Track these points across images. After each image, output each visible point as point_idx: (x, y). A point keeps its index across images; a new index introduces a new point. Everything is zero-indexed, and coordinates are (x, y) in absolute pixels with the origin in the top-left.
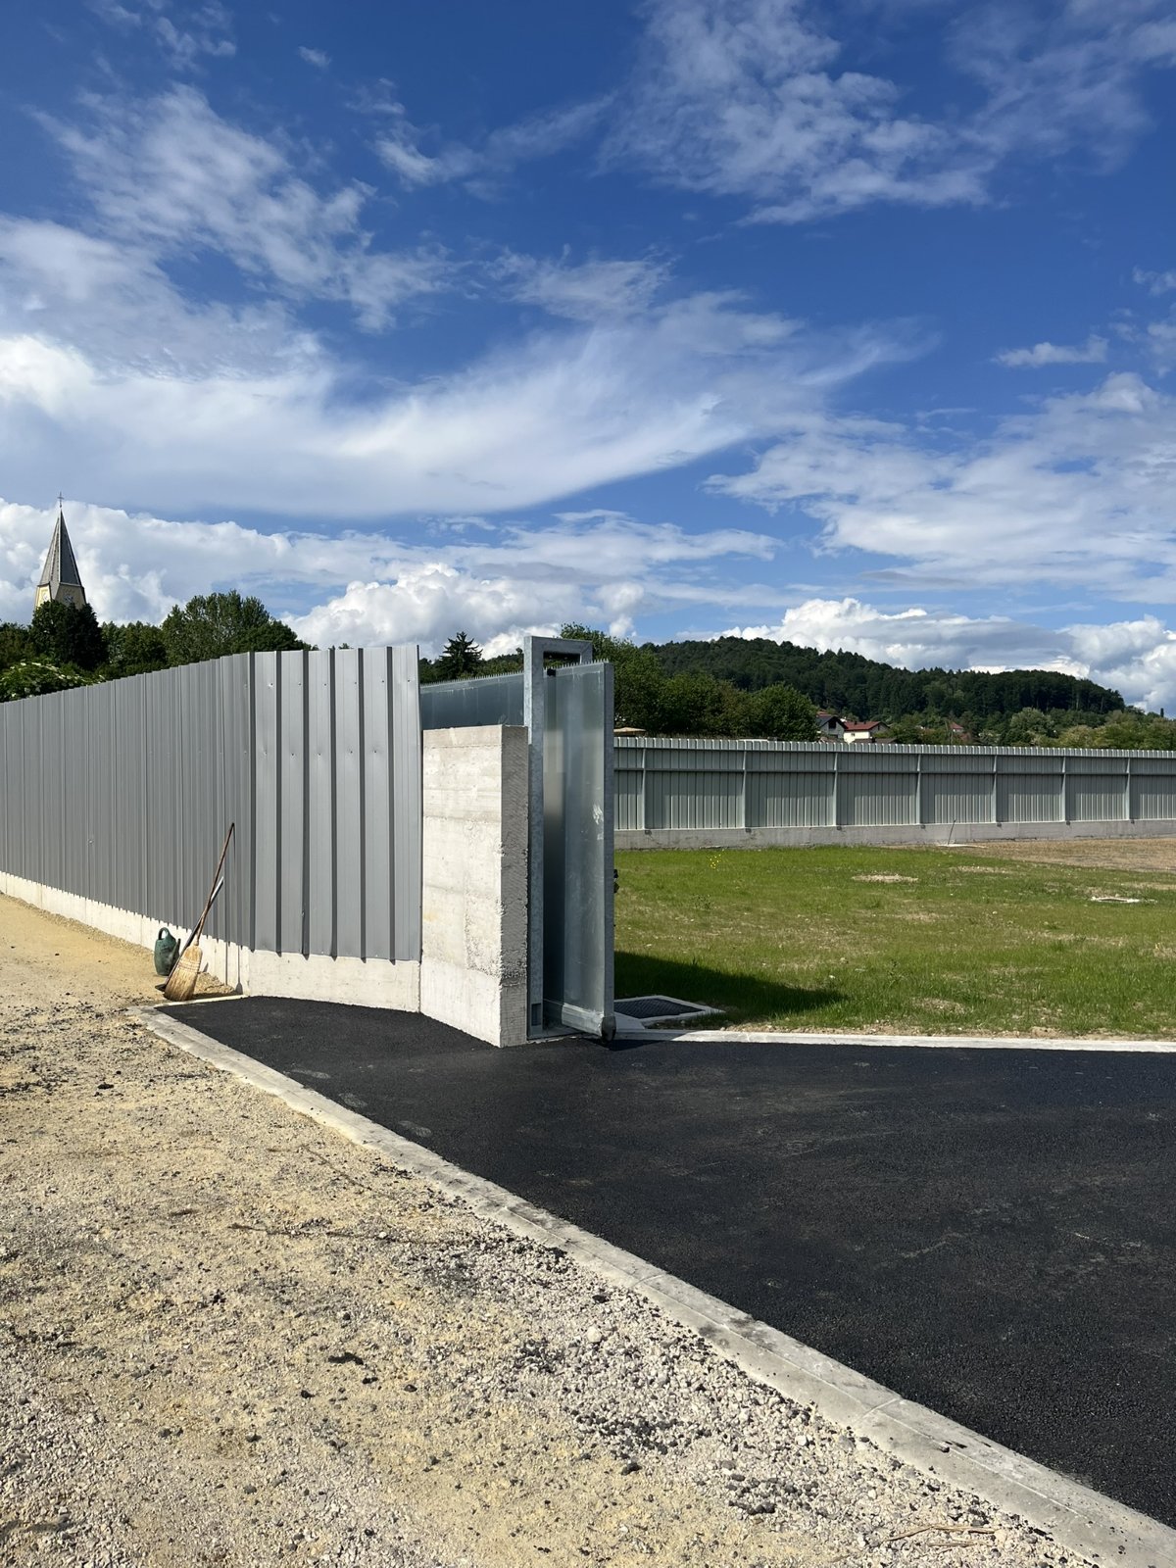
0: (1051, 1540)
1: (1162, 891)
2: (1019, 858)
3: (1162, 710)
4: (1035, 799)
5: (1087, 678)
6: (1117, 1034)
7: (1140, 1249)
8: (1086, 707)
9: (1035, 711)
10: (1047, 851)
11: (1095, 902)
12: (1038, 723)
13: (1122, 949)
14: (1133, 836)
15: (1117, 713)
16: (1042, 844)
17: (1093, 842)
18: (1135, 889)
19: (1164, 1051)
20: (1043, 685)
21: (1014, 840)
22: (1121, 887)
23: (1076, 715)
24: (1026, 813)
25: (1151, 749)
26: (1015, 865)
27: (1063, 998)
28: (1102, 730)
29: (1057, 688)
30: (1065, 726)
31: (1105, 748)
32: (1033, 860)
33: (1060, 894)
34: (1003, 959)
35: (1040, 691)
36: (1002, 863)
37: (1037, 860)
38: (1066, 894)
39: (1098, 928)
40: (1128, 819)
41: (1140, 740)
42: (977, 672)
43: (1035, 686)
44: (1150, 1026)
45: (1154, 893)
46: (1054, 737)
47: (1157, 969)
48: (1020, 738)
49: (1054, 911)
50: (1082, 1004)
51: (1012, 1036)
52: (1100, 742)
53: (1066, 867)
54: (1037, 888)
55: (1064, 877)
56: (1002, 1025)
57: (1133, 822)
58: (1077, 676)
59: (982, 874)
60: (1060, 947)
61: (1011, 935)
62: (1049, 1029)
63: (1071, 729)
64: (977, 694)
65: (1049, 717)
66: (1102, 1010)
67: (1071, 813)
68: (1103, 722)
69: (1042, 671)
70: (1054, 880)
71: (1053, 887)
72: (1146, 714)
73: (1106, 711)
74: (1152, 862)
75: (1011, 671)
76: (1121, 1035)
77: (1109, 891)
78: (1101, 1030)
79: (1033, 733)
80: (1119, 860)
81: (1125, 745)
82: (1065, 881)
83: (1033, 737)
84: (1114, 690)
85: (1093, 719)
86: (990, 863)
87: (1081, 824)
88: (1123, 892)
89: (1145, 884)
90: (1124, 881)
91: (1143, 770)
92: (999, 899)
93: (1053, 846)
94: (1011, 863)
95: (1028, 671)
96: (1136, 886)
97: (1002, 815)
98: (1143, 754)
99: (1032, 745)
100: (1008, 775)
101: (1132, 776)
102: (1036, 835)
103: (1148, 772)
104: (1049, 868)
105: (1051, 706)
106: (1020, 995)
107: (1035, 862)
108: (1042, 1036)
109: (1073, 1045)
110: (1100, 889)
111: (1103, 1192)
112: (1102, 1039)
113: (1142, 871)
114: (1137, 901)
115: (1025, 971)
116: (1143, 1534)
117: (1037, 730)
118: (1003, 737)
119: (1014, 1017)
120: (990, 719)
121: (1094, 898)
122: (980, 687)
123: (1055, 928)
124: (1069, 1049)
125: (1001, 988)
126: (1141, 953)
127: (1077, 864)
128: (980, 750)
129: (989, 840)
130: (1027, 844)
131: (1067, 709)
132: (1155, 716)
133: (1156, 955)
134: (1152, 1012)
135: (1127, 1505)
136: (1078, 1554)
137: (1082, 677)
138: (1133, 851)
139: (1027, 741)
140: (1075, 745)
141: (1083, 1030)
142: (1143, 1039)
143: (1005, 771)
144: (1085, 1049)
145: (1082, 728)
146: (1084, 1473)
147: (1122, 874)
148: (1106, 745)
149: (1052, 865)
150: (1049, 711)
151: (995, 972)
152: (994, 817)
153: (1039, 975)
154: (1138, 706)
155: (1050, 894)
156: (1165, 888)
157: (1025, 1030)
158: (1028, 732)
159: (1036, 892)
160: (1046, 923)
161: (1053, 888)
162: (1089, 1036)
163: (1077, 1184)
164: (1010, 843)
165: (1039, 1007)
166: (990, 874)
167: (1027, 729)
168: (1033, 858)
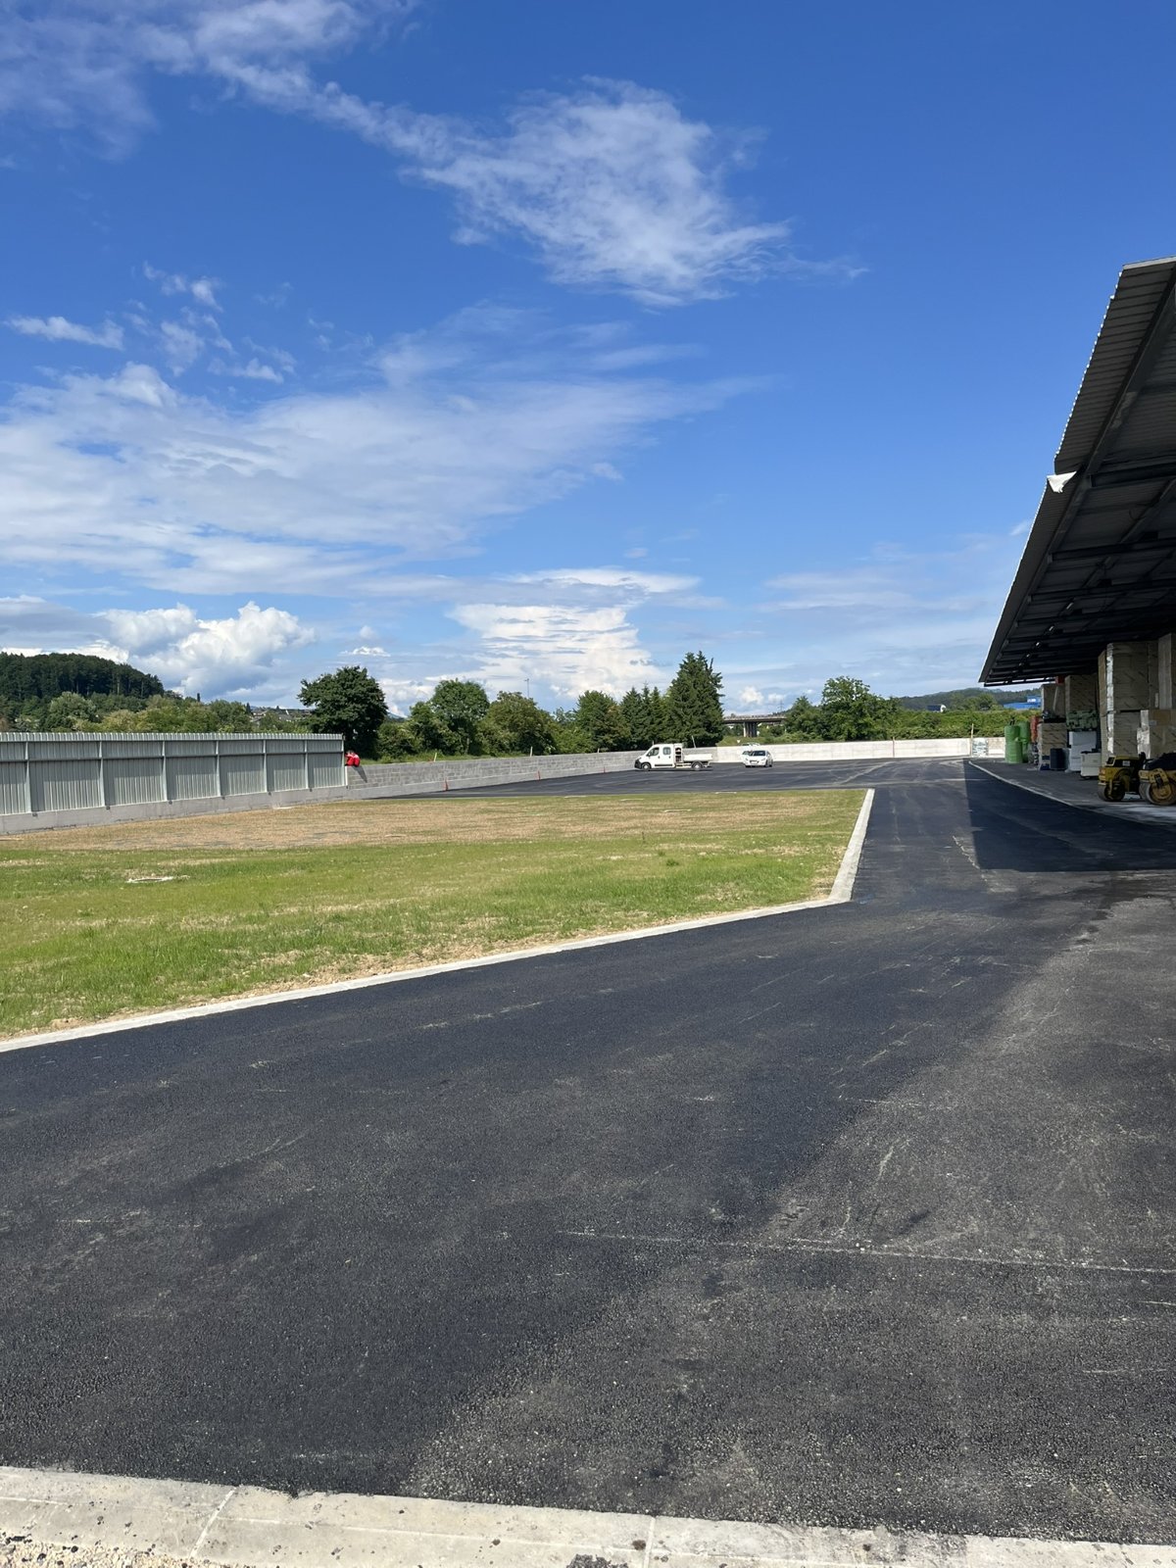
0: (30, 1541)
1: (194, 866)
2: (56, 848)
3: (198, 695)
4: (71, 786)
5: (126, 662)
6: (139, 1011)
7: (138, 1217)
8: (127, 692)
9: (76, 695)
10: (87, 838)
11: (131, 883)
12: (79, 708)
13: (152, 927)
14: (172, 816)
15: (157, 697)
16: (82, 830)
17: (134, 825)
18: (171, 867)
19: (182, 1018)
20: (82, 669)
21: (52, 829)
22: (157, 866)
23: (118, 700)
24: (64, 800)
25: (187, 731)
26: (51, 855)
27: (87, 985)
28: (143, 714)
29: (96, 673)
30: (107, 710)
31: (149, 732)
32: (70, 848)
33: (97, 879)
34: (27, 955)
35: (80, 675)
36: (38, 855)
37: (76, 848)
38: (105, 879)
39: (132, 909)
40: (166, 800)
41: (179, 724)
42: (9, 654)
43: (74, 671)
44: (169, 998)
45: (187, 870)
46: (96, 722)
47: (181, 942)
48: (60, 723)
49: (90, 897)
50: (106, 988)
51: (28, 1035)
52: (142, 726)
53: (105, 852)
54: (74, 876)
55: (102, 863)
56: (18, 1025)
57: (171, 803)
58: (117, 661)
59: (15, 868)
60: (90, 933)
61: (41, 929)
62: (70, 1020)
63: (114, 714)
64: (10, 677)
65: (90, 702)
66: (125, 991)
67: (110, 798)
68: (144, 707)
69: (80, 655)
70: (92, 867)
71: (90, 873)
72: (184, 698)
73: (146, 696)
74: (189, 840)
75: (48, 654)
76: (142, 1011)
77: (146, 872)
78: (123, 1010)
79: (75, 718)
80: (157, 840)
81: (167, 729)
82: (103, 867)
83: (75, 722)
84: (153, 676)
85: (135, 704)
86: (26, 855)
87: (120, 807)
88: (158, 871)
89: (179, 861)
90: (161, 860)
91: (177, 752)
92: (30, 892)
93: (92, 833)
94: (48, 853)
95: (65, 655)
96: (172, 864)
97: (38, 803)
98: (181, 737)
99: (74, 731)
100: (42, 762)
101: (167, 758)
102: (75, 822)
103: (182, 754)
104: (87, 854)
105: (92, 691)
106: (43, 989)
107: (72, 851)
108: (63, 1028)
109: (94, 1030)
110: (137, 870)
111: (109, 1170)
112: (125, 1018)
113: (177, 849)
114: (171, 878)
115: (50, 964)
116: (121, 1496)
117: (79, 715)
118: (42, 723)
119: (34, 1013)
120: (27, 705)
121: (130, 880)
122: (13, 671)
123: (88, 915)
124: (89, 1035)
125: (22, 985)
126: (168, 929)
127: (116, 848)
128: (16, 737)
129: (24, 832)
130: (67, 832)
131: (108, 694)
132: (192, 700)
133: (182, 928)
134: (172, 983)
135: (106, 1473)
136: (57, 1544)
137: (122, 662)
138: (171, 830)
139: (69, 726)
140: (119, 729)
141: (105, 1013)
142: (162, 1011)
143: (38, 758)
144: (106, 1032)
145: (125, 712)
146: (67, 1459)
147: (159, 854)
148: (148, 729)
149: (90, 851)
150: (90, 695)
151: (18, 969)
152: (29, 807)
153: (64, 966)
154: (176, 690)
155: (86, 880)
156: (198, 863)
157: (44, 1024)
158: (69, 717)
159: (72, 881)
160: (80, 911)
161: (89, 875)
162: (110, 1018)
163: (83, 1170)
164: (47, 832)
165: (62, 998)
166: (24, 867)
167: (68, 714)
168: (72, 846)
